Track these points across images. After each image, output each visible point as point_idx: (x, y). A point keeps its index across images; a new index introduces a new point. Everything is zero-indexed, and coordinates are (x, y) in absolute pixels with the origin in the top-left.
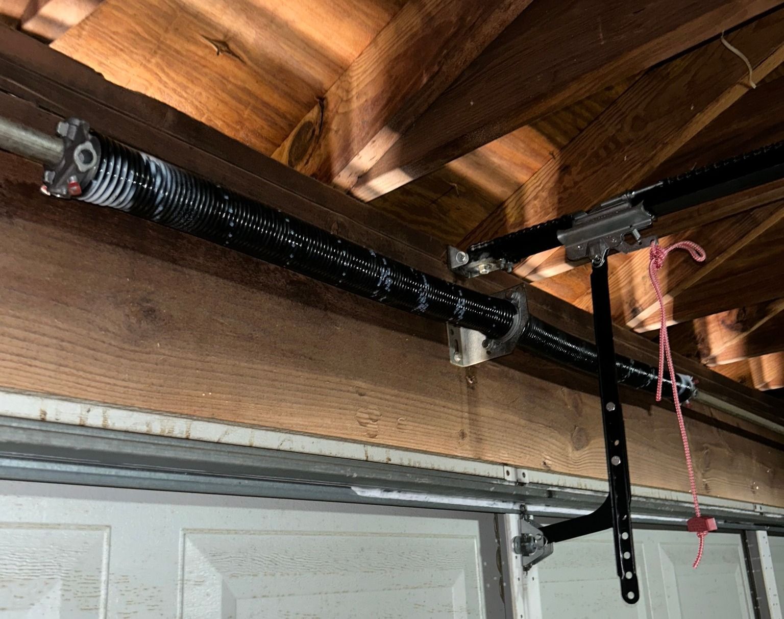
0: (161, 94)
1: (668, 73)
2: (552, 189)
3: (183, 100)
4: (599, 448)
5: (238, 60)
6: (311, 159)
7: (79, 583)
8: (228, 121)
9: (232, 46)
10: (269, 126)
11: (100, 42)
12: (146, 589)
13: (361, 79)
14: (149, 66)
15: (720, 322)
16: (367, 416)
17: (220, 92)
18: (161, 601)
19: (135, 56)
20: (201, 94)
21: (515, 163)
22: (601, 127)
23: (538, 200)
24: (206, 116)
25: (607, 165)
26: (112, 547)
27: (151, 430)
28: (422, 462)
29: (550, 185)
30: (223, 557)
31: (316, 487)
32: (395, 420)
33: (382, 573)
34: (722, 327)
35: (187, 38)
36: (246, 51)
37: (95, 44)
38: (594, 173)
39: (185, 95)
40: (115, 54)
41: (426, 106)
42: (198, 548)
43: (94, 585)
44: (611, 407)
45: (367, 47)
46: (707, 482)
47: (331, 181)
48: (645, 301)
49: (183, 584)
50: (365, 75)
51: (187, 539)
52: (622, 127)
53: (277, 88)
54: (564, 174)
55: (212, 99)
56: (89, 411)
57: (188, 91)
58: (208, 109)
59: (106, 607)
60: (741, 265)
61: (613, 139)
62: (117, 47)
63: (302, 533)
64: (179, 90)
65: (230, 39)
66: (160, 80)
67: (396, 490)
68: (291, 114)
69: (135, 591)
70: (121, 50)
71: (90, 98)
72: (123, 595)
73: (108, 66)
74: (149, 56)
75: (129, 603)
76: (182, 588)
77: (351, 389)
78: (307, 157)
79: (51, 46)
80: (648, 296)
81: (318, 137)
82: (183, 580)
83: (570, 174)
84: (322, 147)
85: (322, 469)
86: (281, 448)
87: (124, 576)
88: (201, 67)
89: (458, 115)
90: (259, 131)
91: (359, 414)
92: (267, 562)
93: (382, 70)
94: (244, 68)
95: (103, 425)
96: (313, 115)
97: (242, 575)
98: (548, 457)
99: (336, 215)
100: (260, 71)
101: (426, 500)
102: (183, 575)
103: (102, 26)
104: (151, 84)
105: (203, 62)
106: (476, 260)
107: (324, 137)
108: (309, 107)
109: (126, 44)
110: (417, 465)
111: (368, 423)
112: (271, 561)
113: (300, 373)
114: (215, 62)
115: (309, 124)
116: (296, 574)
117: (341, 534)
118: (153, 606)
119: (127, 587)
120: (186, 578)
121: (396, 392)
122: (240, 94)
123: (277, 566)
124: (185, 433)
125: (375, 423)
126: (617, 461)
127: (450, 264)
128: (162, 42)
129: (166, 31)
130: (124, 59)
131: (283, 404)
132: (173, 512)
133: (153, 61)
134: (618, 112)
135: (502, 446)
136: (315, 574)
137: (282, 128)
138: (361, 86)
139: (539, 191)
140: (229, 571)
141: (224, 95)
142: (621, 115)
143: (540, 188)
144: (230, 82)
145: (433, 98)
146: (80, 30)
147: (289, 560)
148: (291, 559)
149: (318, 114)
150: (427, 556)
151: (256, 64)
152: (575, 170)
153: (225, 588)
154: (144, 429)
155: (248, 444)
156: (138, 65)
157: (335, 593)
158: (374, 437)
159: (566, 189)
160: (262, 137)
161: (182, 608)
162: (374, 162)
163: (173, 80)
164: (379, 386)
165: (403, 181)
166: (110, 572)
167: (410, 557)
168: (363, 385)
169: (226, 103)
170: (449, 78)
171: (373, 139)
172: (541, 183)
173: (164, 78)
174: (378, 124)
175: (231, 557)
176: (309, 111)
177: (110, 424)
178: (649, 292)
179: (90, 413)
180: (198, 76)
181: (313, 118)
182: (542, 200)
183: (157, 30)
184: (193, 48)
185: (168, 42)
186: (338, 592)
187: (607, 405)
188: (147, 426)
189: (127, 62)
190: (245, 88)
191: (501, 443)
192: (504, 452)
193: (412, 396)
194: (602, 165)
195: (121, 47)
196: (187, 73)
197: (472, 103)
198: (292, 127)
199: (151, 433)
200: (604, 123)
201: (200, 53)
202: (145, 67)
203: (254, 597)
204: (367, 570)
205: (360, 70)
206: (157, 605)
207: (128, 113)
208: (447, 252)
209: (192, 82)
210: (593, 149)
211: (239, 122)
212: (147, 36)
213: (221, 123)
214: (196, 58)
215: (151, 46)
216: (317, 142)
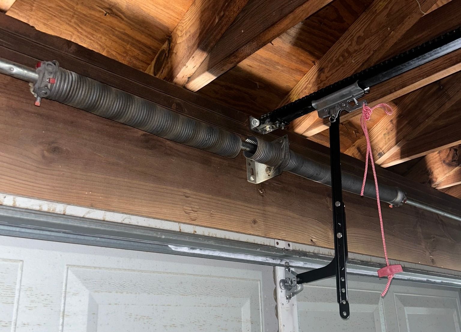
0: (80, 39)
1: (376, 10)
2: (313, 83)
3: (92, 42)
4: (352, 233)
5: (118, 18)
6: (164, 69)
7: (2, 289)
8: (118, 52)
9: (114, 10)
10: (142, 53)
11: (43, 13)
12: (43, 295)
13: (188, 24)
14: (71, 24)
15: (442, 162)
16: (190, 209)
17: (111, 36)
18: (52, 302)
19: (62, 19)
20: (101, 37)
21: (292, 69)
22: (340, 44)
23: (307, 89)
24: (106, 50)
25: (343, 66)
26: (23, 272)
27: (42, 209)
28: (217, 234)
29: (313, 80)
30: (91, 281)
31: (145, 244)
32: (209, 212)
33: (193, 297)
34: (444, 164)
35: (89, 7)
36: (123, 13)
37: (40, 14)
38: (337, 71)
39: (93, 39)
40: (52, 19)
41: (220, 35)
42: (76, 276)
43: (12, 291)
44: (338, 204)
45: (191, 6)
46: (433, 258)
47: (172, 81)
48: (386, 148)
49: (65, 294)
50: (190, 22)
51: (69, 271)
52: (352, 43)
53: (143, 32)
54: (321, 73)
55: (108, 40)
56: (5, 197)
57: (94, 36)
58: (106, 46)
59: (18, 303)
60: (442, 124)
61: (347, 51)
62: (52, 15)
63: (142, 271)
64: (89, 36)
65: (113, 6)
66: (78, 31)
67: (198, 248)
68: (153, 46)
69: (36, 295)
70: (54, 16)
71: (25, 38)
72: (29, 297)
73: (48, 25)
74: (70, 18)
75: (32, 301)
76: (65, 297)
77: (180, 193)
78: (162, 69)
79: (7, 14)
80: (387, 145)
81: (168, 57)
82: (66, 292)
83: (324, 72)
84: (169, 63)
85: (141, 232)
86: (123, 222)
87: (30, 287)
88: (99, 23)
89: (236, 39)
90: (137, 56)
91: (185, 207)
92: (118, 286)
93: (197, 18)
94: (123, 22)
95: (13, 205)
96: (165, 46)
97: (102, 292)
98: (314, 237)
99: (175, 99)
100: (132, 23)
101: (219, 255)
102: (66, 289)
103: (42, 4)
104: (73, 34)
105: (100, 20)
106: (263, 123)
107: (170, 57)
108: (163, 42)
109: (56, 13)
110: (214, 236)
111: (191, 213)
112: (121, 285)
113: (148, 184)
114: (106, 20)
115: (163, 51)
116: (136, 293)
117: (167, 273)
118: (47, 304)
119: (31, 293)
120: (67, 291)
121: (210, 196)
122: (123, 36)
123: (124, 288)
124: (62, 211)
125: (196, 213)
126: (340, 235)
127: (250, 126)
128: (75, 11)
129: (77, 4)
130: (57, 21)
131: (136, 200)
132: (61, 255)
133: (73, 21)
134: (349, 35)
135: (282, 229)
136: (149, 294)
137: (150, 54)
138: (188, 28)
139: (307, 84)
140: (94, 289)
141: (114, 38)
142: (351, 36)
143: (308, 82)
144: (116, 30)
145: (223, 31)
146: (31, 7)
147: (133, 286)
148: (134, 285)
149: (168, 45)
150: (225, 289)
151: (129, 19)
152: (326, 70)
153: (91, 298)
154: (37, 208)
155: (102, 219)
156: (65, 24)
157: (163, 305)
158: (194, 220)
159: (322, 81)
160: (139, 60)
161: (64, 306)
162: (195, 69)
163: (85, 30)
164: (199, 192)
165: (212, 78)
166: (22, 285)
167: (212, 289)
168: (188, 191)
169: (116, 42)
170: (231, 19)
171: (193, 56)
172: (308, 80)
173: (80, 30)
174: (195, 47)
175: (96, 281)
176: (163, 44)
177: (18, 205)
178: (387, 143)
179: (6, 198)
180: (99, 28)
181: (165, 48)
182: (309, 89)
183: (72, 4)
184: (93, 13)
185: (79, 10)
186: (164, 305)
187: (336, 203)
188: (40, 207)
189: (59, 23)
190: (125, 33)
191: (281, 228)
192: (283, 233)
193: (220, 198)
194: (341, 66)
195: (54, 14)
196: (92, 26)
197: (243, 31)
198: (155, 53)
199: (42, 211)
200: (342, 42)
201: (97, 15)
202: (68, 24)
203: (110, 304)
204: (183, 294)
205: (187, 19)
206: (49, 304)
207: (49, 46)
208: (249, 120)
209: (96, 31)
210: (336, 57)
211: (125, 52)
212: (67, 8)
213: (115, 53)
214: (96, 18)
215: (70, 13)
216: (167, 60)
